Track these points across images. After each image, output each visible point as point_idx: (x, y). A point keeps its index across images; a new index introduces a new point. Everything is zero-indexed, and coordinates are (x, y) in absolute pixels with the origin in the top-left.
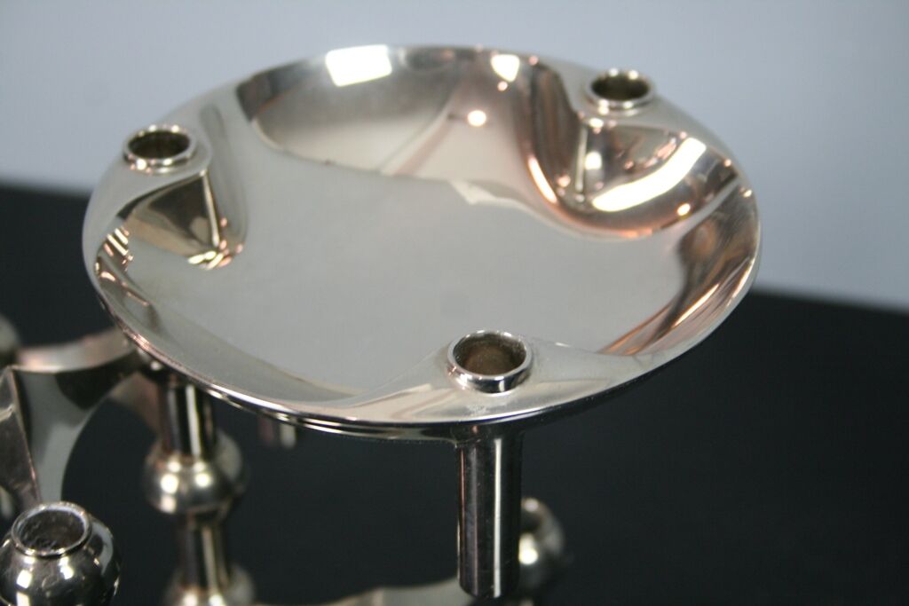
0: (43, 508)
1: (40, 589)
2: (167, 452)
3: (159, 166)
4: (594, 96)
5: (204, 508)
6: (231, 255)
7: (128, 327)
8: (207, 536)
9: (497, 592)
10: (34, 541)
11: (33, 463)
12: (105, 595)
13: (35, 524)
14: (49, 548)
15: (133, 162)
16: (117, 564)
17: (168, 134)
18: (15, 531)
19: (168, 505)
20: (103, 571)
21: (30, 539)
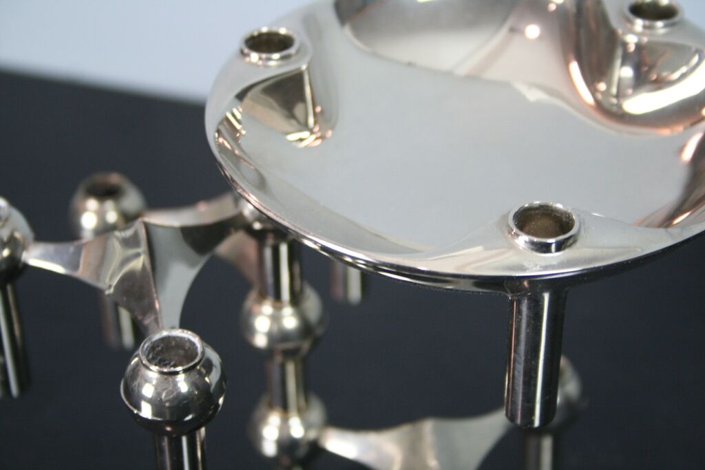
0: (165, 333)
1: (161, 399)
2: (262, 296)
3: (269, 59)
4: (631, 16)
5: (289, 345)
6: (322, 137)
7: (241, 188)
8: (291, 369)
9: (537, 423)
10: (157, 361)
11: (157, 298)
12: (213, 407)
13: (158, 346)
14: (168, 366)
15: (248, 55)
16: (224, 383)
17: (277, 34)
18: (142, 351)
19: (261, 341)
20: (212, 388)
21: (153, 358)
